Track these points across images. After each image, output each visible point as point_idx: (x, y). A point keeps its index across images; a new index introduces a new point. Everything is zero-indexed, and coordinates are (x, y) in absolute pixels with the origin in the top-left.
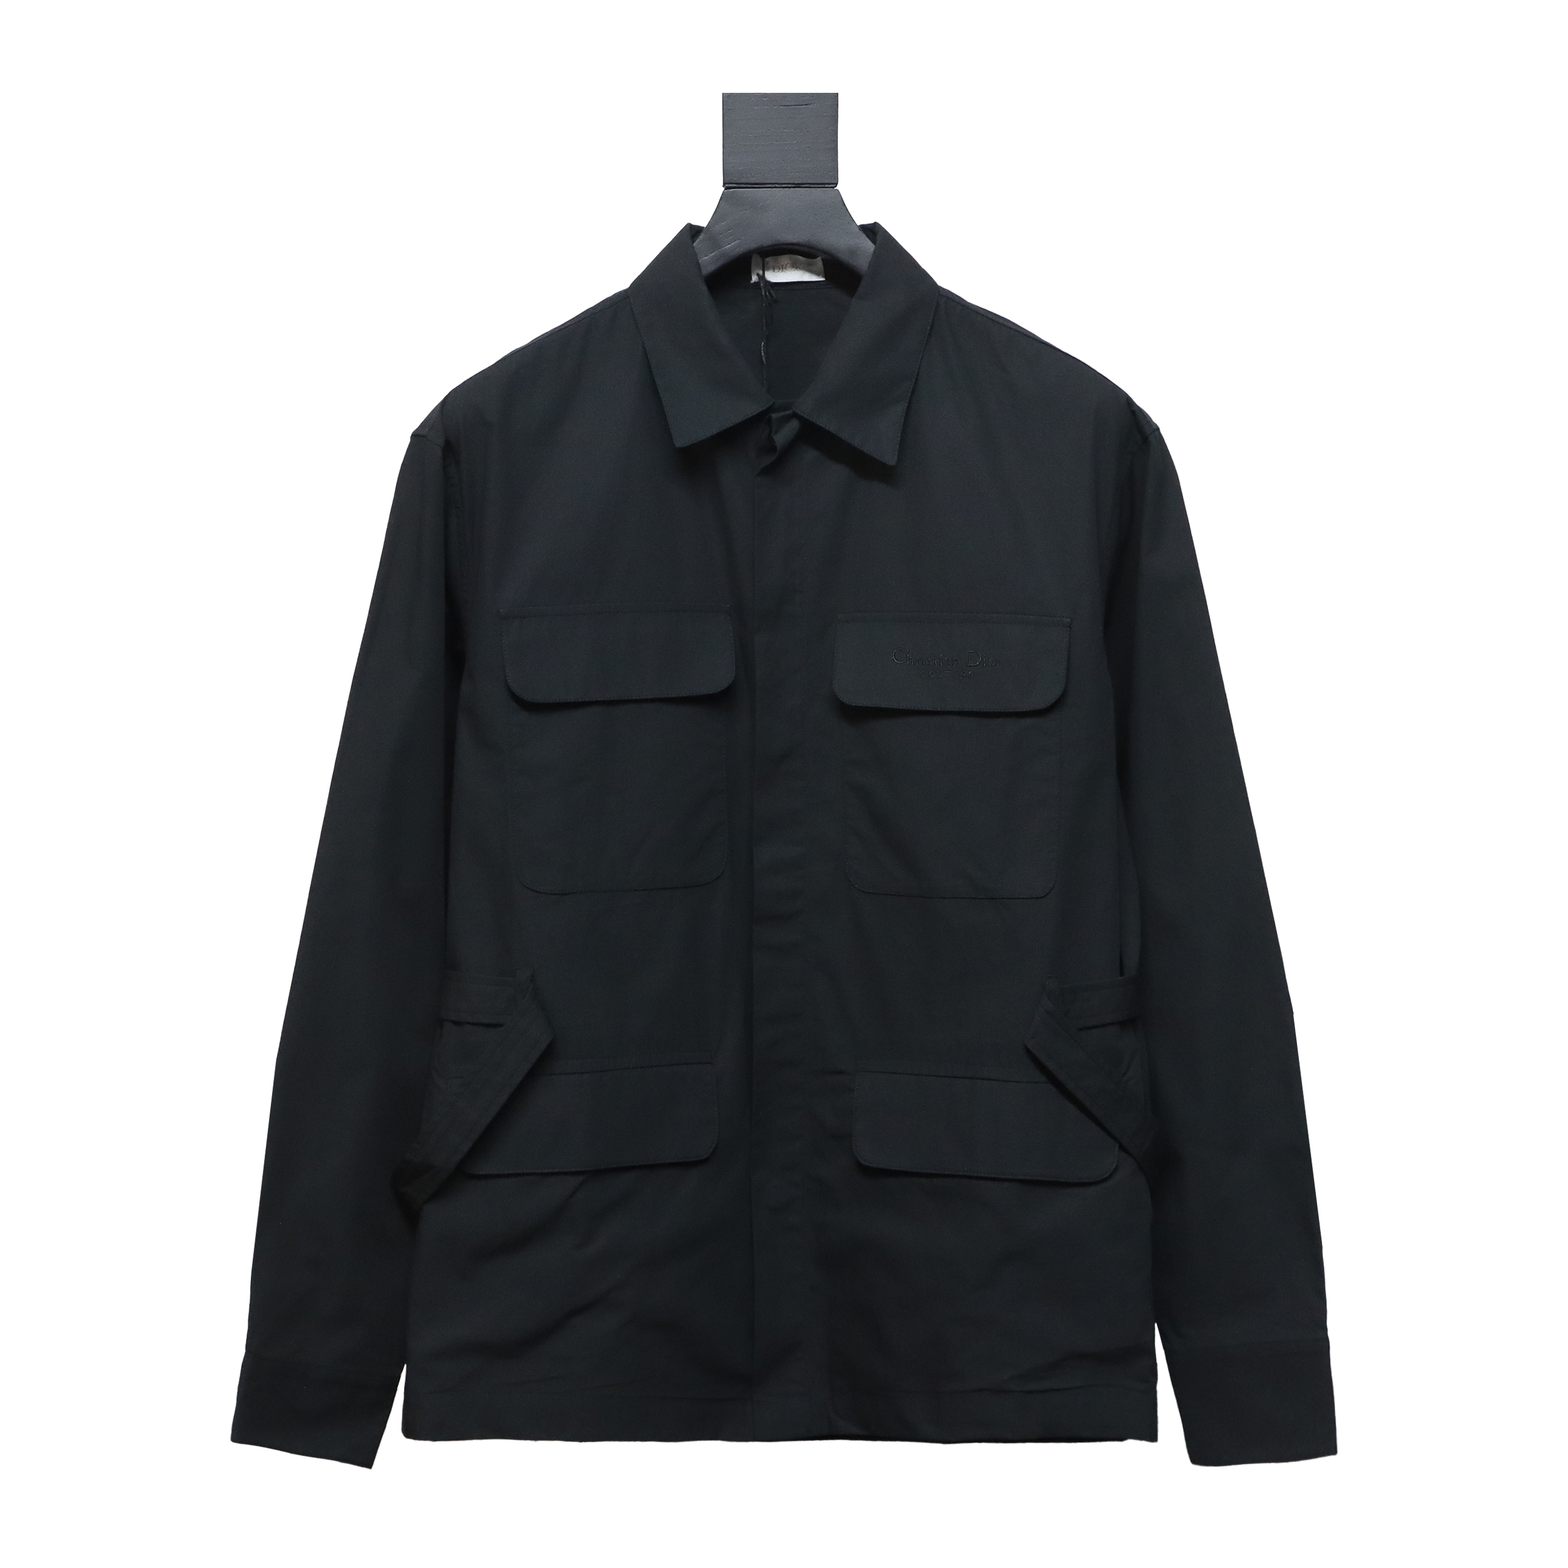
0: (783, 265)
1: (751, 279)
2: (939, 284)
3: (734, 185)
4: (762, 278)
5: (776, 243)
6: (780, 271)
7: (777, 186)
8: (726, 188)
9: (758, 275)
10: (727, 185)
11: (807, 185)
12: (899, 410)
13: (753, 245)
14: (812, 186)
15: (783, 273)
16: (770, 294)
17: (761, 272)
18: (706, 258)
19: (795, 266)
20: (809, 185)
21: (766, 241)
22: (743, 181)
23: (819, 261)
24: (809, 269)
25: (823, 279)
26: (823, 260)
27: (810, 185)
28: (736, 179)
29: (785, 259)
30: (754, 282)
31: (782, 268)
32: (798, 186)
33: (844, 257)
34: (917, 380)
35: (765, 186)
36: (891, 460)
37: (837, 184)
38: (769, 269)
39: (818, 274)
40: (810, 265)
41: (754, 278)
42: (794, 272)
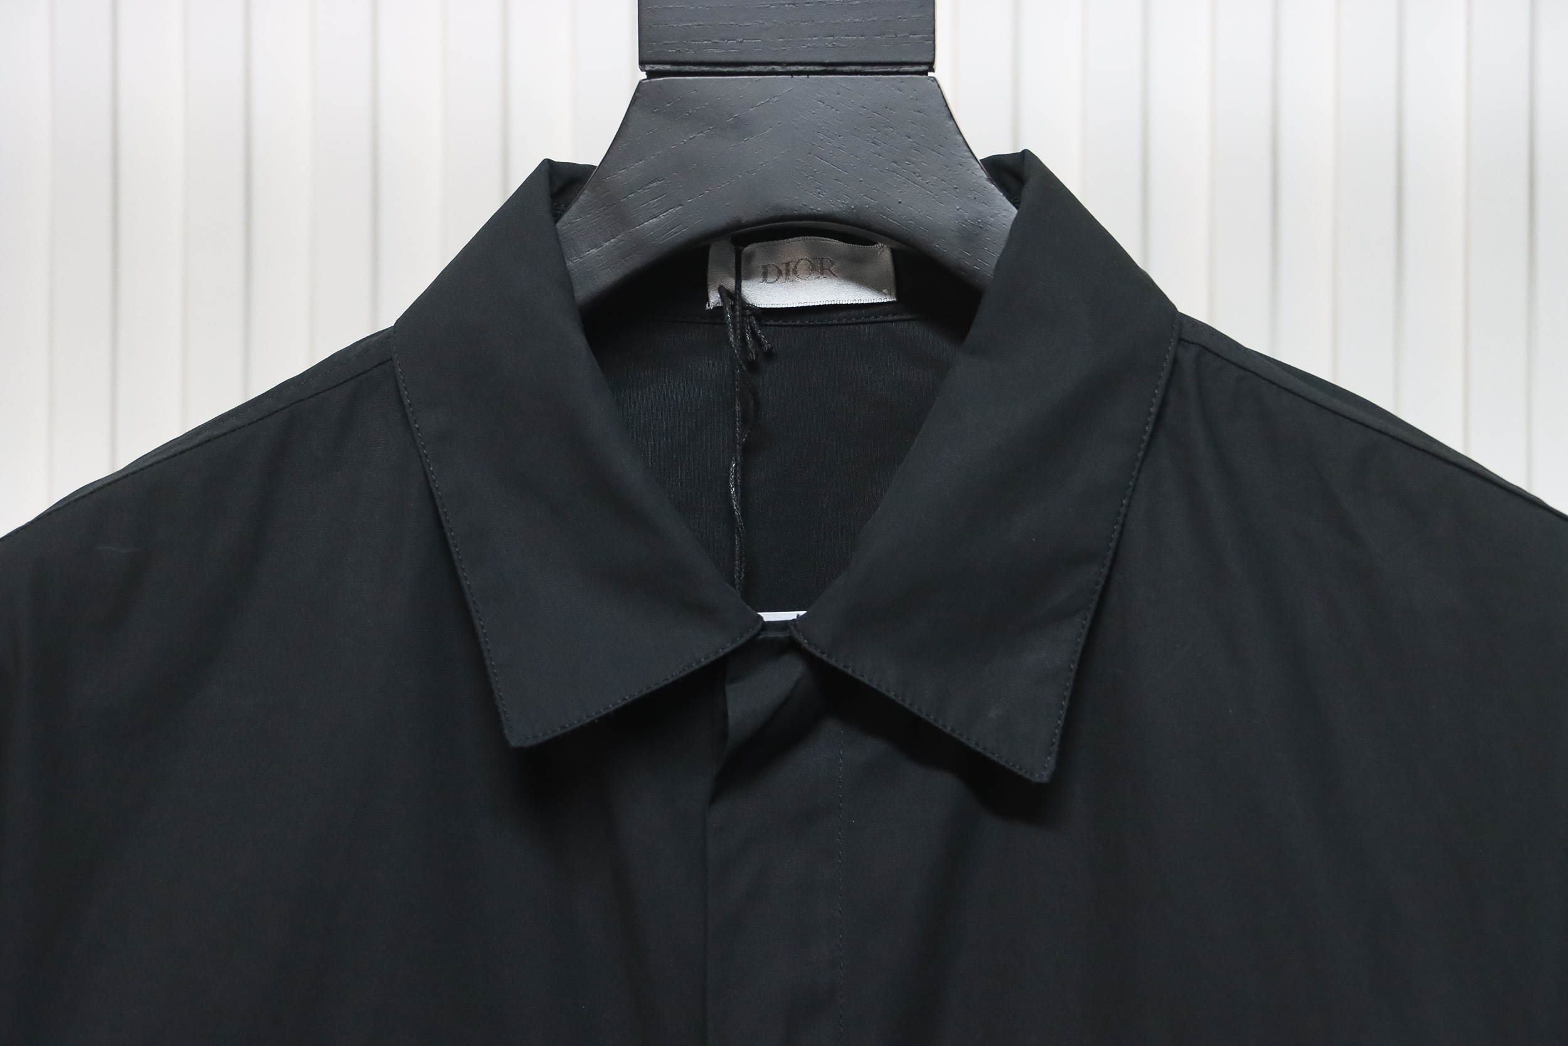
0: (788, 264)
1: (707, 300)
2: (1181, 309)
3: (668, 67)
4: (734, 297)
5: (771, 214)
6: (782, 278)
7: (778, 68)
8: (651, 74)
9: (722, 290)
10: (648, 68)
11: (853, 68)
12: (1073, 632)
13: (717, 218)
14: (868, 69)
15: (789, 284)
16: (754, 334)
17: (730, 284)
18: (594, 251)
19: (820, 267)
20: (859, 68)
21: (747, 211)
22: (690, 55)
23: (884, 255)
24: (854, 275)
25: (888, 299)
26: (894, 252)
27: (864, 68)
28: (672, 53)
29: (795, 248)
30: (716, 308)
31: (787, 272)
32: (831, 68)
33: (950, 250)
34: (1113, 562)
35: (748, 69)
36: (1040, 770)
37: (931, 66)
38: (749, 276)
39: (877, 288)
40: (857, 260)
41: (714, 299)
42: (818, 281)
